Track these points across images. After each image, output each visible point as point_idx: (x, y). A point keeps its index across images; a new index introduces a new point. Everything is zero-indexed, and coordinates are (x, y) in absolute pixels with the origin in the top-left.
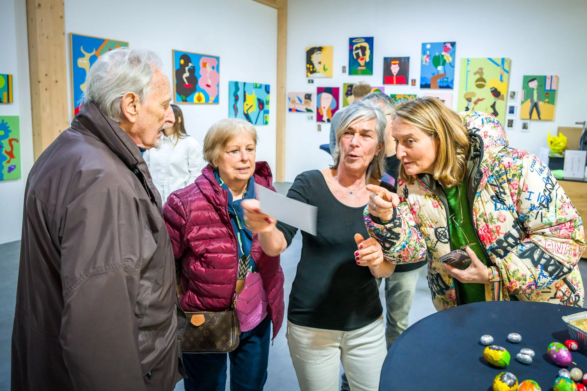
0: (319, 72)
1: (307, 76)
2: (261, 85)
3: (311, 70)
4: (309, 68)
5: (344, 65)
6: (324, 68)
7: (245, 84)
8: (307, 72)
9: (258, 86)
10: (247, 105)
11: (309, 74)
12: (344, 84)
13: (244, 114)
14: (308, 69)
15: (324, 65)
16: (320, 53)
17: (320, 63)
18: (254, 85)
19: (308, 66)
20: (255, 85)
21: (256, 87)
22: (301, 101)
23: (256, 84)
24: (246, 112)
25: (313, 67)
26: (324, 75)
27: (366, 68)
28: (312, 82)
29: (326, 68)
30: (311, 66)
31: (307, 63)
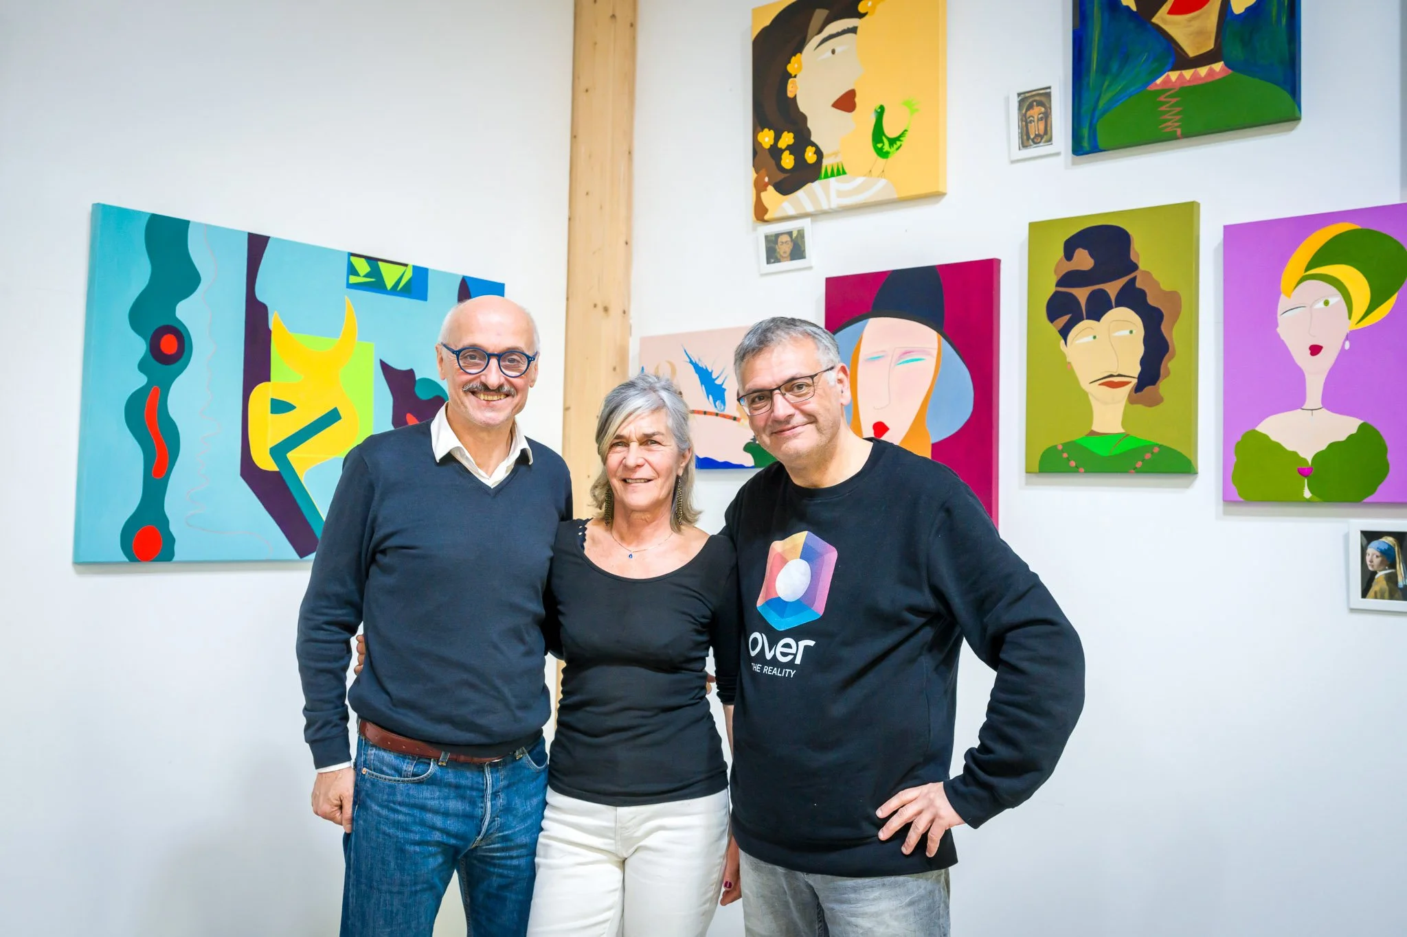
0: (839, 172)
1: (760, 212)
2: (421, 274)
3: (788, 161)
4: (775, 152)
5: (1033, 83)
6: (878, 133)
7: (257, 245)
8: (759, 187)
9: (390, 276)
10: (279, 407)
11: (770, 195)
12: (1037, 229)
13: (249, 470)
14: (764, 158)
15: (880, 113)
16: (853, 30)
17: (846, 102)
18: (352, 271)
19: (767, 138)
20: (363, 267)
21: (376, 284)
22: (715, 391)
23: (372, 260)
24: (266, 463)
25: (803, 139)
26: (878, 189)
27: (1226, 64)
28: (798, 252)
29: (890, 130)
30: (787, 139)
31: (761, 120)
